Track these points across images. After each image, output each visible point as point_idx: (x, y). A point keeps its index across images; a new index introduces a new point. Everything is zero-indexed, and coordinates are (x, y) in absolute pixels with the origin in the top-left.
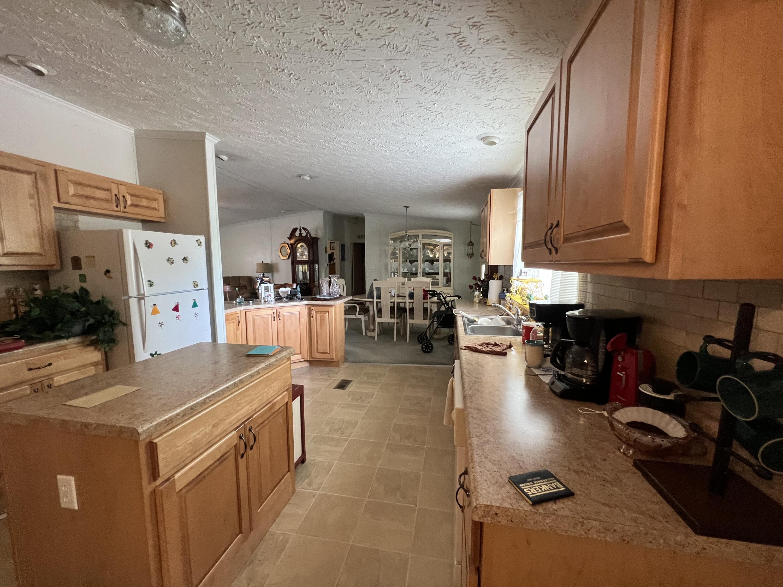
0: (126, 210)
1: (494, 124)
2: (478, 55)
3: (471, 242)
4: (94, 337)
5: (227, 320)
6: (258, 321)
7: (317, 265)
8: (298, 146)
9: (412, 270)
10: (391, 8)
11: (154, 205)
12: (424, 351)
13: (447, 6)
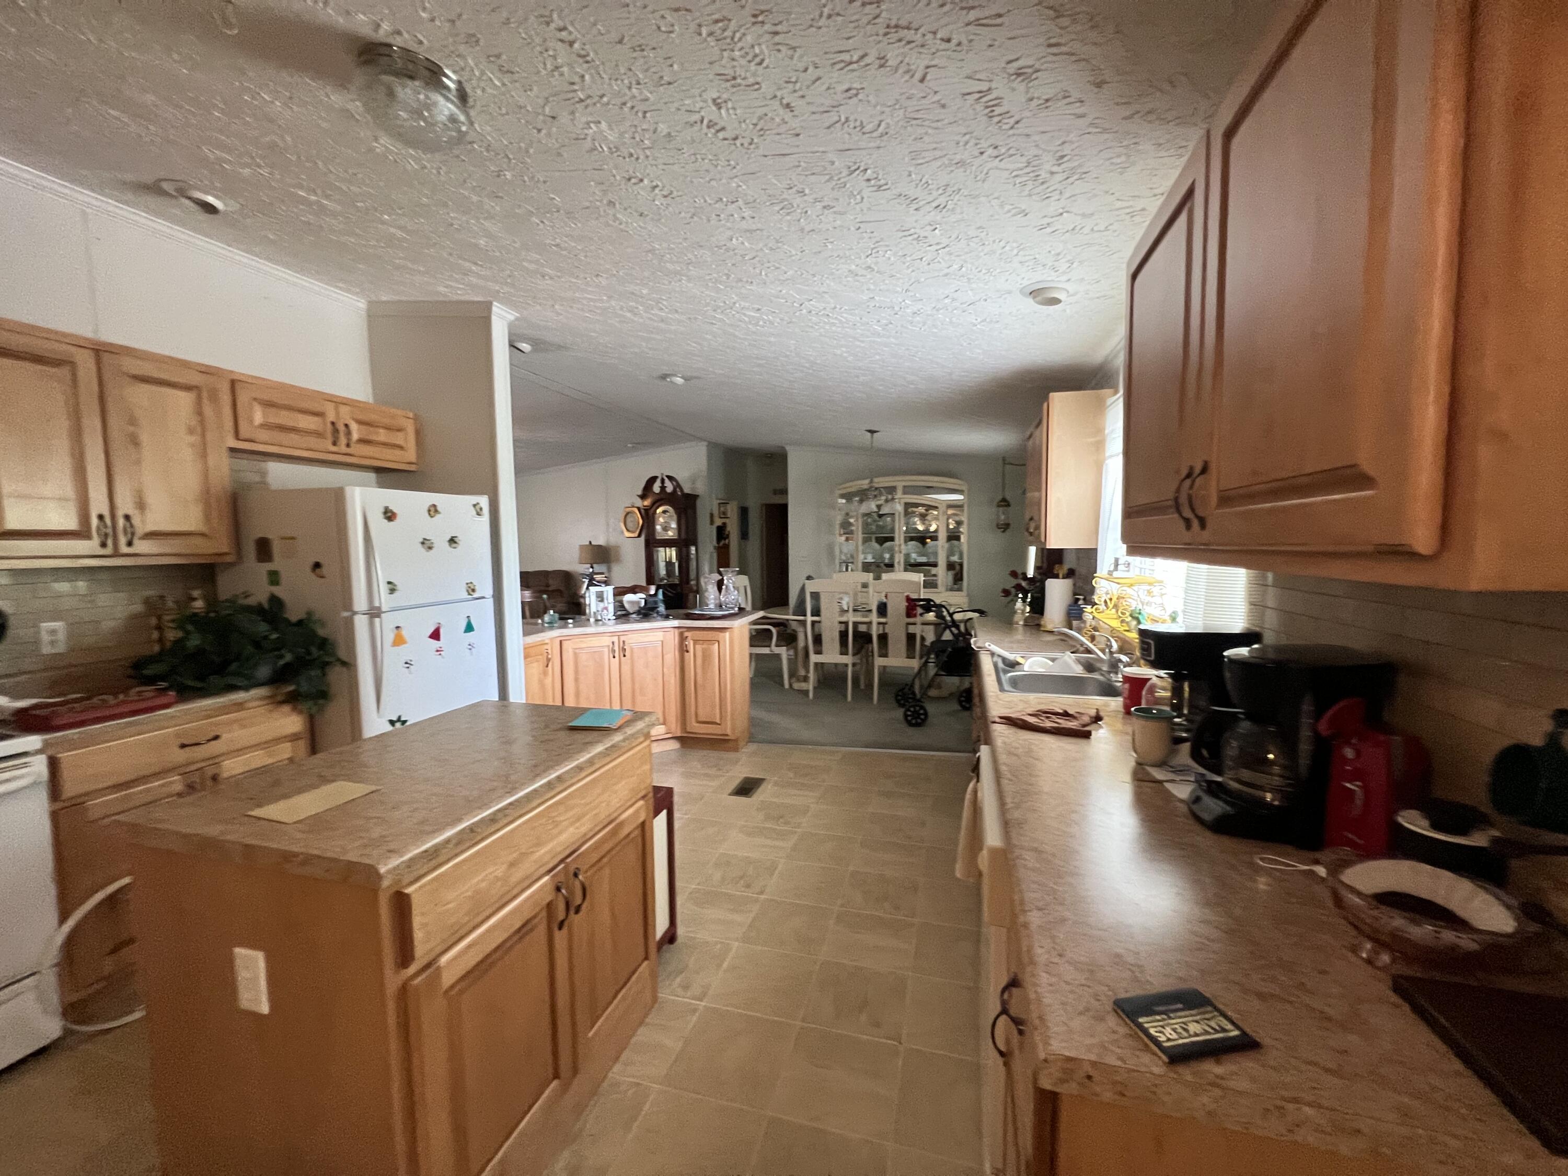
0: (348, 450)
1: (1056, 263)
2: (1027, 131)
3: (1004, 500)
4: (291, 688)
5: (526, 657)
6: (583, 657)
7: (693, 549)
8: (662, 321)
9: (882, 557)
10: (852, 53)
11: (398, 439)
12: (910, 724)
13: (965, 42)
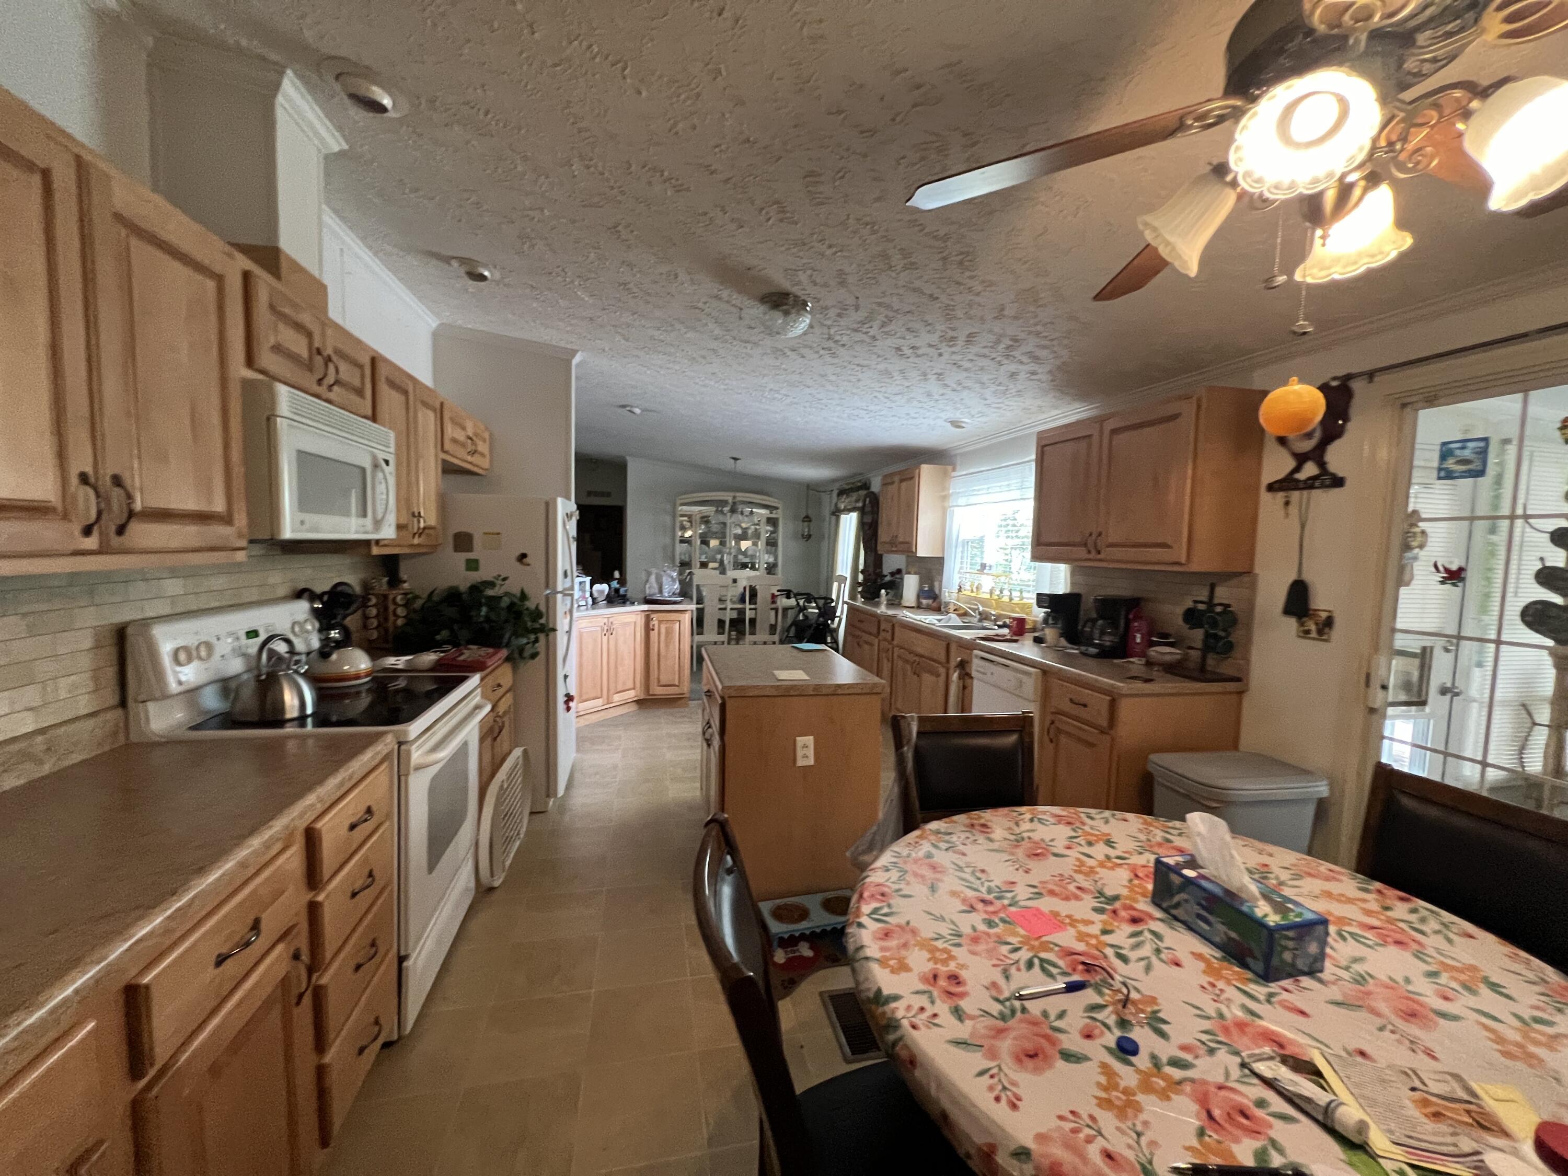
3: (807, 517)
6: (585, 636)
9: (714, 557)
11: (484, 449)
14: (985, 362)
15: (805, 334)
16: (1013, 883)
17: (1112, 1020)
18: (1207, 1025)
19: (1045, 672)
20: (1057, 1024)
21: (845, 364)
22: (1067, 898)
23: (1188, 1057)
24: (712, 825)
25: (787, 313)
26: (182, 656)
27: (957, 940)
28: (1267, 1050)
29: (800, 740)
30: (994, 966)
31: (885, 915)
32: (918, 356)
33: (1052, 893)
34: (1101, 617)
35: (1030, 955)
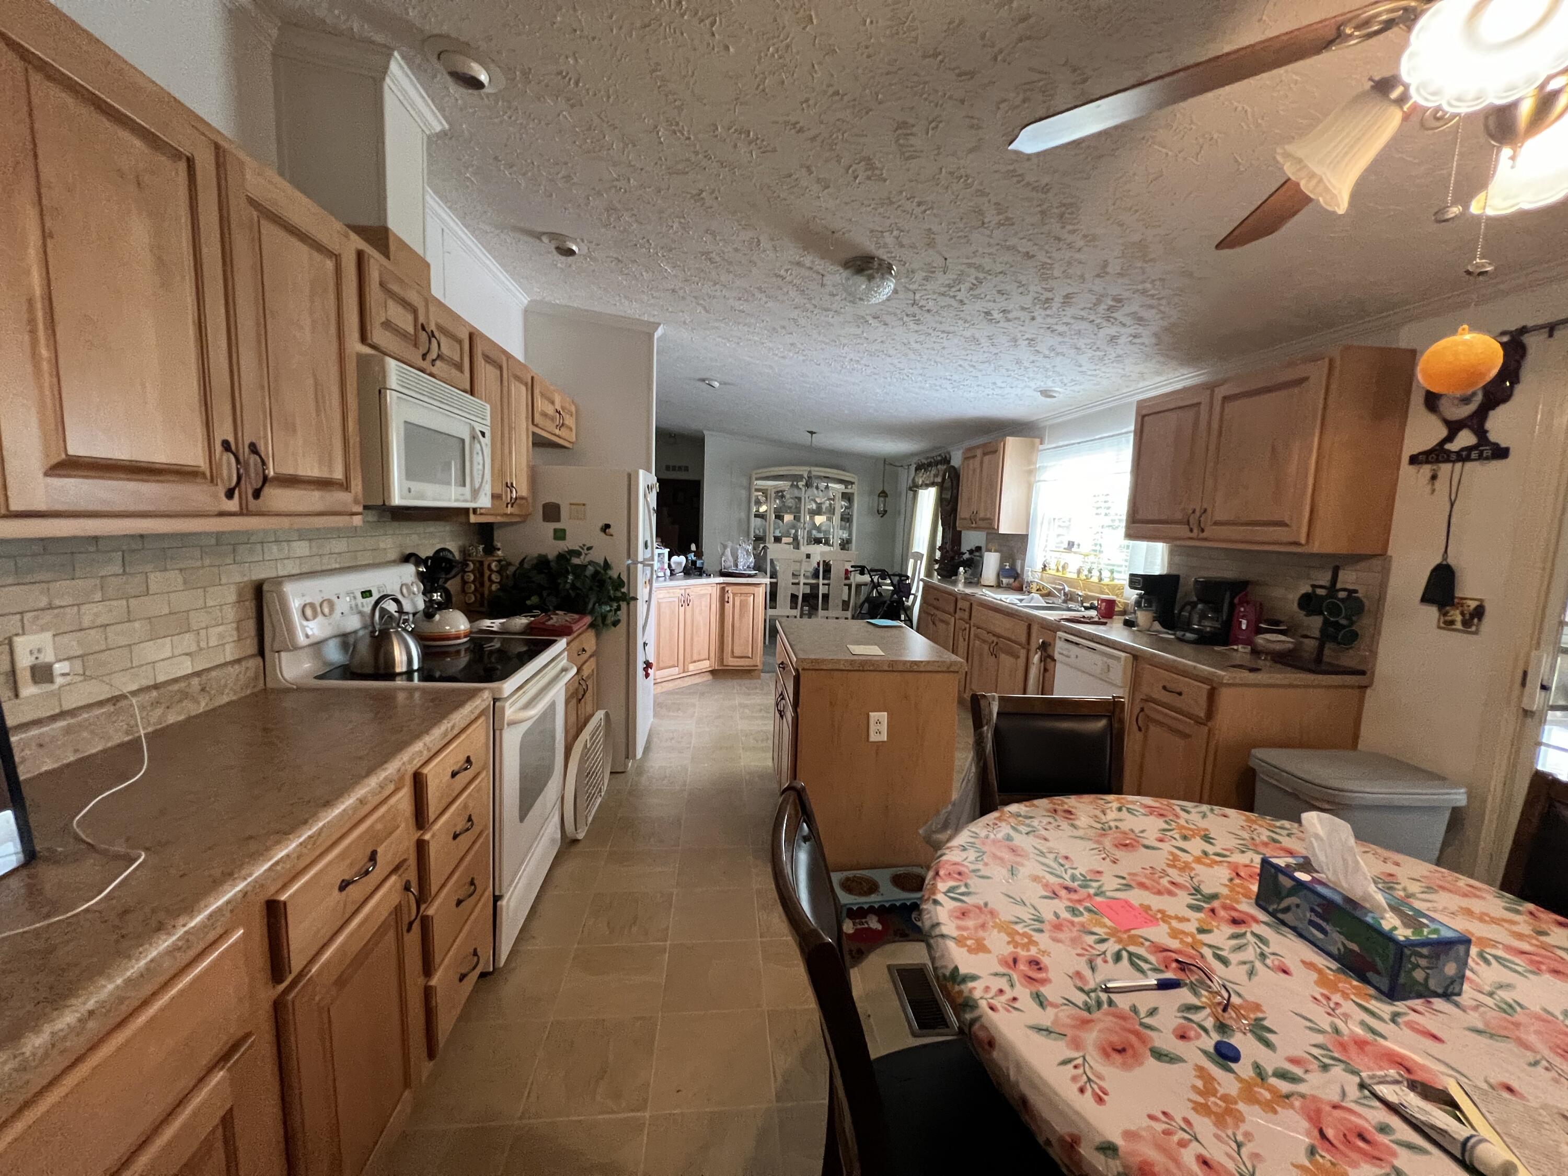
3: (884, 493)
9: (788, 532)
11: (571, 422)
14: (1083, 325)
15: (888, 299)
16: (1098, 872)
17: (1209, 1023)
18: (1319, 1039)
19: (1136, 656)
20: (1147, 1021)
21: (930, 331)
22: (1159, 893)
23: (1298, 1071)
24: (788, 793)
25: (870, 278)
26: (309, 612)
27: (1038, 925)
28: (1392, 1073)
29: (874, 716)
30: (1078, 955)
31: (963, 894)
32: (1008, 320)
33: (1142, 886)
34: (1200, 600)
35: (1121, 947)
